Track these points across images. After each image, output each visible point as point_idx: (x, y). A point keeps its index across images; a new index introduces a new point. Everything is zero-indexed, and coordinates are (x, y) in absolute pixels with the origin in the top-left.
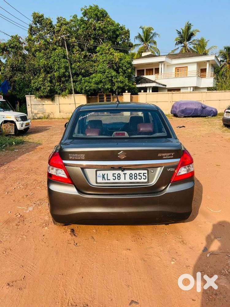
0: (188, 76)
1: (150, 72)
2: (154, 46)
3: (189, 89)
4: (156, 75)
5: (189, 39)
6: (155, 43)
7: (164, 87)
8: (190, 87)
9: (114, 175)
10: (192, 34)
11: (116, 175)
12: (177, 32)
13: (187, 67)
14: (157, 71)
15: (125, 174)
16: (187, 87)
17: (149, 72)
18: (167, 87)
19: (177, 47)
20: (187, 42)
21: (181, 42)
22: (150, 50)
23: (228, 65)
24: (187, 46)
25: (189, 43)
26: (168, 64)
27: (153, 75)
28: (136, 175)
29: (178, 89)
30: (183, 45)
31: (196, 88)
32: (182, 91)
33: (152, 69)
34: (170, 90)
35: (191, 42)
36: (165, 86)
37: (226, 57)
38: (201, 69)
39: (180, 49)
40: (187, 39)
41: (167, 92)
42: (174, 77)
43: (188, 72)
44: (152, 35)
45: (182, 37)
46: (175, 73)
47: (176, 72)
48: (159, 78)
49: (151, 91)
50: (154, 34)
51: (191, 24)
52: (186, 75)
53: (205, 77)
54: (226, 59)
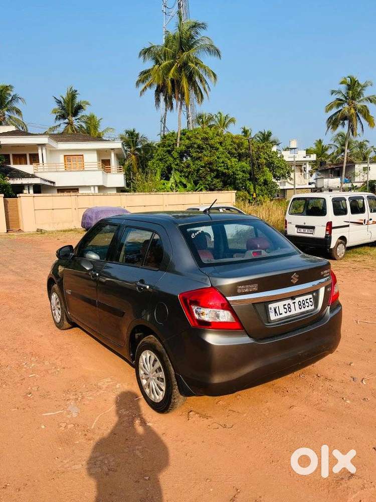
0: (86, 169)
1: (20, 159)
2: (16, 116)
3: (92, 188)
4: (35, 165)
5: (75, 114)
6: (18, 112)
7: (52, 185)
8: (94, 186)
9: (285, 307)
10: (80, 107)
11: (286, 307)
12: (55, 100)
13: (82, 155)
14: (34, 158)
15: (294, 303)
16: (89, 187)
17: (18, 159)
18: (57, 185)
19: (58, 123)
20: (74, 118)
21: (63, 117)
22: (9, 123)
23: (133, 156)
24: (74, 124)
25: (76, 120)
26: (52, 149)
27: (27, 164)
28: (303, 302)
29: (75, 189)
30: (67, 121)
31: (101, 188)
32: (81, 191)
33: (25, 156)
34: (62, 190)
35: (78, 119)
36: (54, 183)
37: (129, 145)
38: (102, 160)
39: (63, 127)
40: (72, 113)
41: (56, 193)
42: (64, 170)
43: (85, 164)
44: (10, 98)
45: (63, 108)
46: (65, 164)
47: (65, 162)
48: (39, 170)
49: (31, 191)
50: (15, 98)
51: (76, 91)
52: (82, 168)
53: (110, 172)
54: (130, 148)
